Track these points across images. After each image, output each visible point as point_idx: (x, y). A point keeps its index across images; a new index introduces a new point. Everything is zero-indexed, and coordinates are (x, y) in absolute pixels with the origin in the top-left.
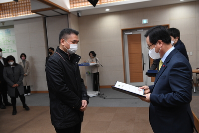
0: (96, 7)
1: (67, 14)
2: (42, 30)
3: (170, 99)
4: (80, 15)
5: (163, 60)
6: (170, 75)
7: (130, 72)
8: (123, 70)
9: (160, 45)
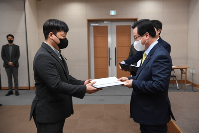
5: (147, 52)
7: (95, 67)
8: (87, 64)
9: (146, 38)
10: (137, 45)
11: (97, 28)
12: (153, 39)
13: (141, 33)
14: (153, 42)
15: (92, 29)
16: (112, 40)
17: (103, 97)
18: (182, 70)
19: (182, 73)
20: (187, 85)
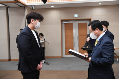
0: (46, 4)
1: (24, 7)
2: (5, 16)
3: (102, 61)
4: (34, 8)
5: (98, 40)
6: (103, 48)
7: (65, 47)
8: (61, 46)
9: (97, 31)
11: (67, 25)
12: (101, 32)
13: (94, 29)
14: (101, 34)
15: (64, 25)
16: (76, 31)
17: (70, 66)
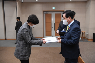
4: (23, 1)
8: (43, 30)
9: (69, 19)
10: (64, 22)
11: (47, 14)
14: (72, 21)
18: (83, 33)
19: (83, 34)
20: (85, 39)
